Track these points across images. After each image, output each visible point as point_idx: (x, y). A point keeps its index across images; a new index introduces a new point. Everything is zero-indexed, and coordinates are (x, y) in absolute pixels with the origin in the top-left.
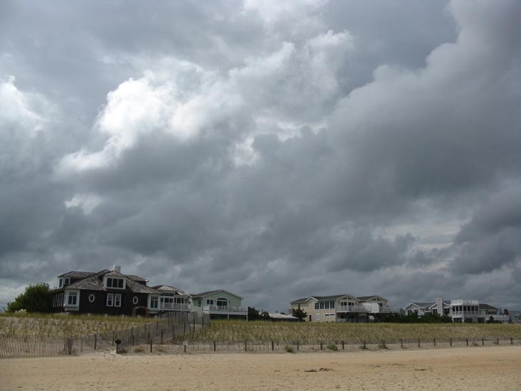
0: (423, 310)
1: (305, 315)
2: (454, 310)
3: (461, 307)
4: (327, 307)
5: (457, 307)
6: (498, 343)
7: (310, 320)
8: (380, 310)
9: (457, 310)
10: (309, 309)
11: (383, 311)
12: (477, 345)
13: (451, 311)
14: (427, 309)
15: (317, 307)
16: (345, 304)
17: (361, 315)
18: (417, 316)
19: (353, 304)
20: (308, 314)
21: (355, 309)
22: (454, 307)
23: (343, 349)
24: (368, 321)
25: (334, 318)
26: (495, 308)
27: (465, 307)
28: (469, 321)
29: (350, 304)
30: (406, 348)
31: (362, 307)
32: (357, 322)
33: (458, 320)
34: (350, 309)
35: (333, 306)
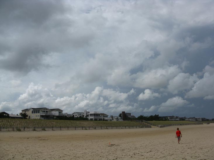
0: (79, 115)
1: (27, 116)
2: (90, 115)
3: (93, 114)
4: (37, 113)
5: (92, 114)
6: (96, 129)
7: (29, 118)
8: (59, 114)
9: (92, 115)
10: (29, 113)
11: (61, 115)
12: (86, 129)
13: (89, 116)
14: (80, 115)
15: (32, 113)
16: (44, 111)
17: (51, 116)
18: (74, 117)
19: (48, 112)
20: (29, 116)
21: (48, 114)
22: (90, 114)
23: (24, 130)
24: (53, 119)
25: (39, 118)
26: (107, 115)
27: (95, 114)
28: (96, 120)
29: (46, 111)
30: (54, 130)
31: (51, 113)
32: (49, 119)
33: (92, 119)
34: (46, 114)
35: (39, 112)
